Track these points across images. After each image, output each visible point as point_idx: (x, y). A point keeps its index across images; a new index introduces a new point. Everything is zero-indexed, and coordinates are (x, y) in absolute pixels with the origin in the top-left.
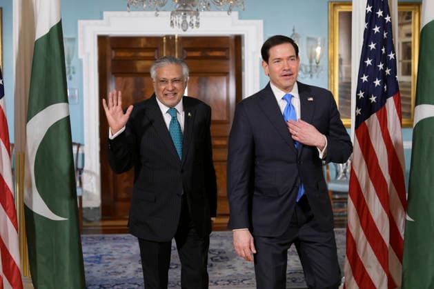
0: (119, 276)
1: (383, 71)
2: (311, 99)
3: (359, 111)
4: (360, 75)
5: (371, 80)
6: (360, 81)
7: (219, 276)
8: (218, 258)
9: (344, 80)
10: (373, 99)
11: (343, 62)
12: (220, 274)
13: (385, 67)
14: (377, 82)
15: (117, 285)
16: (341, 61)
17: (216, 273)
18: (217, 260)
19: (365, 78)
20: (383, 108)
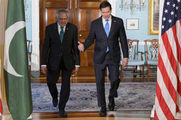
0: (48, 103)
1: (175, 8)
2: (115, 21)
3: (163, 27)
4: (164, 10)
5: (169, 12)
6: (164, 12)
7: (95, 104)
8: (95, 95)
9: (156, 12)
10: (170, 21)
11: (156, 4)
12: (95, 103)
13: (176, 6)
14: (172, 13)
15: (47, 107)
16: (154, 3)
17: (93, 103)
18: (94, 96)
19: (166, 11)
20: (175, 25)
